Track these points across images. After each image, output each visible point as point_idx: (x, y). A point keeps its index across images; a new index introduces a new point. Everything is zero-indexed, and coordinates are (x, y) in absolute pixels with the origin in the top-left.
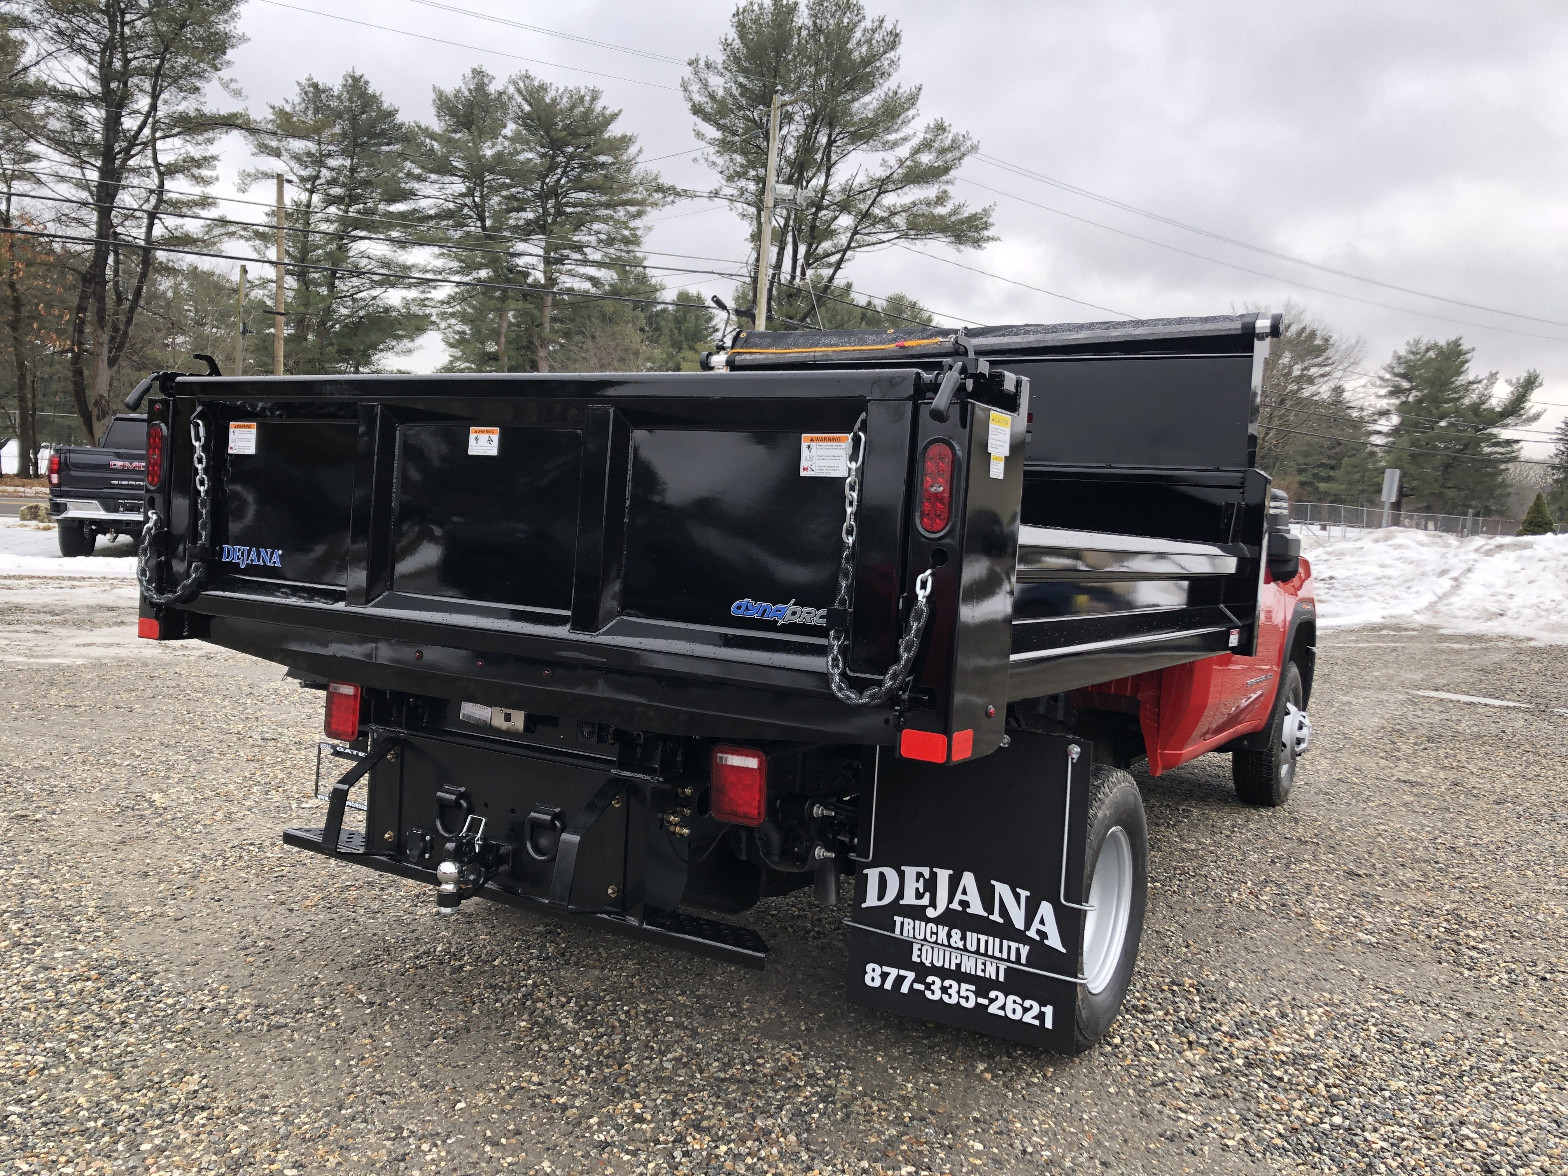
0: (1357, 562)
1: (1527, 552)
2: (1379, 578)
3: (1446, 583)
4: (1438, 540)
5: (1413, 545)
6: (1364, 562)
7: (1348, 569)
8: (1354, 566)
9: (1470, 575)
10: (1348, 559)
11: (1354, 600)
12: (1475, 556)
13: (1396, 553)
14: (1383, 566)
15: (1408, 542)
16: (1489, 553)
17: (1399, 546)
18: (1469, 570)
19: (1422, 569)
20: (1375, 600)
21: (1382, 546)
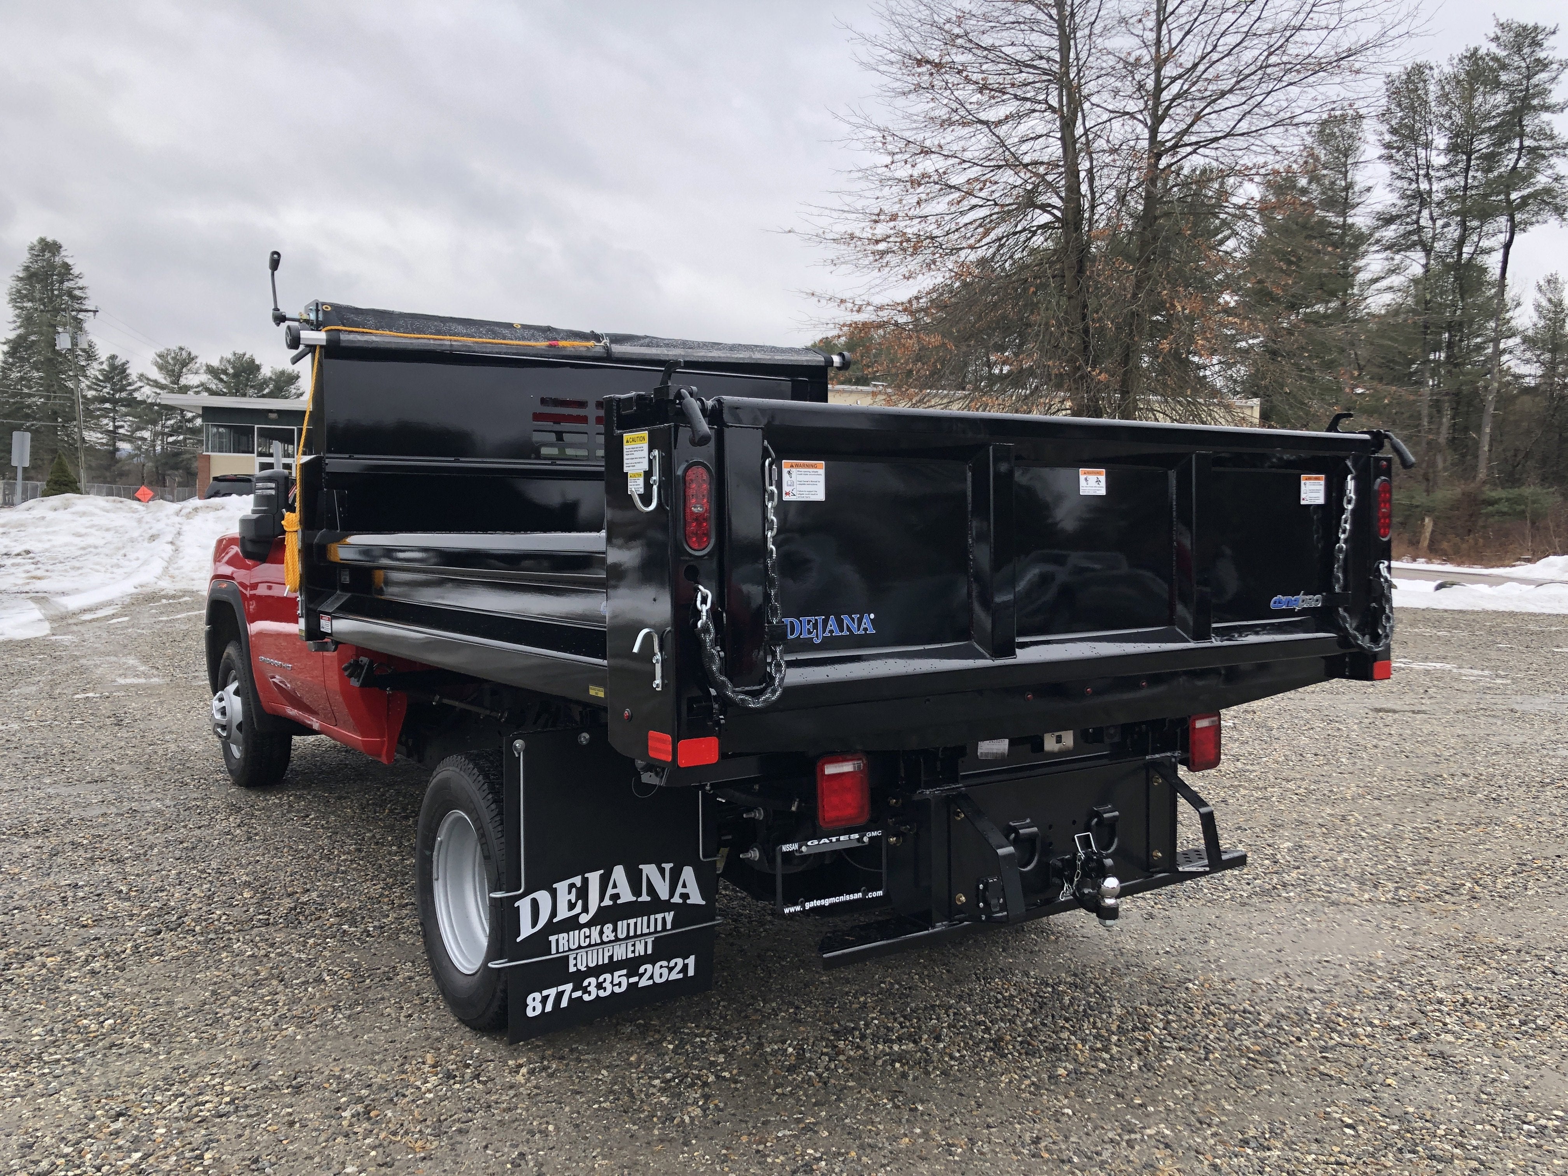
0: (47, 533)
1: (221, 513)
2: (83, 548)
3: (164, 548)
4: (120, 505)
5: (97, 511)
6: (54, 532)
7: (40, 541)
8: (45, 537)
9: (181, 538)
10: (31, 530)
11: (73, 573)
12: (178, 519)
13: (84, 520)
14: (79, 535)
15: (91, 509)
16: (189, 516)
17: (84, 514)
18: (179, 533)
19: (127, 536)
20: (98, 571)
21: (61, 515)
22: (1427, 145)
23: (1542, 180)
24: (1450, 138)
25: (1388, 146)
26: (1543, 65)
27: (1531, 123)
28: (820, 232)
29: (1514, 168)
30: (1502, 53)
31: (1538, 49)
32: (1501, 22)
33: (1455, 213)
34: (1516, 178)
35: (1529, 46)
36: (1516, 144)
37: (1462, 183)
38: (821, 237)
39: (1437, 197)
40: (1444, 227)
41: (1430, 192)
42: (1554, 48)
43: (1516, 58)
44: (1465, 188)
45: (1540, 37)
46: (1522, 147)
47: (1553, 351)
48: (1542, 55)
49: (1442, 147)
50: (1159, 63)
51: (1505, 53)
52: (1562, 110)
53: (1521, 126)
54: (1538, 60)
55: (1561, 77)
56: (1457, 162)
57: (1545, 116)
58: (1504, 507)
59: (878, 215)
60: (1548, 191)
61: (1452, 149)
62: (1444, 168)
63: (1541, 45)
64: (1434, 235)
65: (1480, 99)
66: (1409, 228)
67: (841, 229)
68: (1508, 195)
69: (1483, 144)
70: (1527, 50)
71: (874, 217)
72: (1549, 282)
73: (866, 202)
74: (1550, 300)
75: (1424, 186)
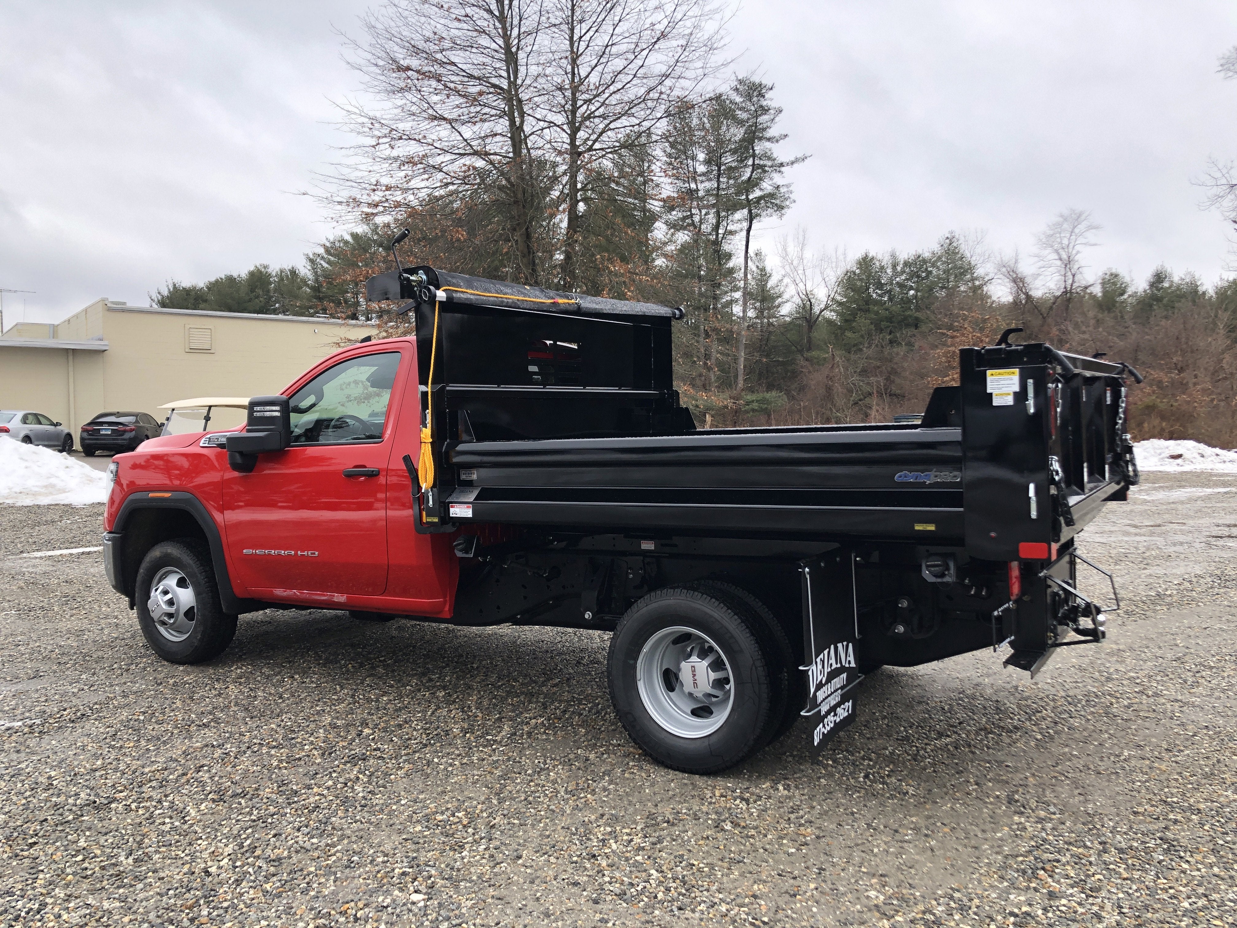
22: (694, 158)
23: (767, 186)
24: (707, 154)
25: (669, 156)
26: (765, 110)
27: (759, 147)
28: (329, 195)
29: (750, 178)
30: (738, 99)
31: (762, 99)
32: (740, 77)
33: (713, 206)
34: (751, 184)
35: (757, 96)
36: (750, 162)
37: (716, 185)
38: (329, 200)
39: (701, 193)
40: (705, 215)
41: (697, 190)
42: (771, 99)
43: (748, 103)
44: (718, 188)
45: (763, 91)
46: (753, 165)
47: (762, 301)
48: (764, 103)
49: (701, 159)
50: (575, 89)
51: (742, 100)
52: (777, 141)
53: (754, 151)
54: (761, 106)
55: (777, 119)
56: (713, 171)
57: (768, 144)
58: (755, 406)
59: (376, 185)
60: (771, 195)
61: (708, 162)
62: (703, 174)
63: (764, 97)
64: (701, 219)
65: (724, 128)
66: (685, 214)
67: (344, 195)
68: (747, 196)
69: (729, 159)
70: (755, 99)
71: (373, 187)
72: (756, 254)
73: (360, 174)
74: (757, 267)
75: (693, 186)
